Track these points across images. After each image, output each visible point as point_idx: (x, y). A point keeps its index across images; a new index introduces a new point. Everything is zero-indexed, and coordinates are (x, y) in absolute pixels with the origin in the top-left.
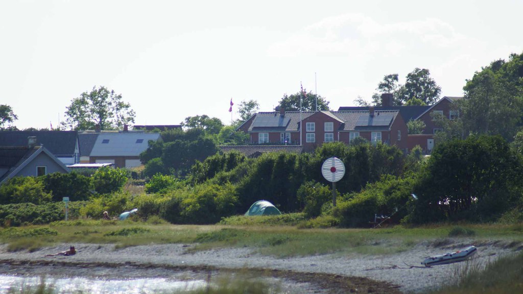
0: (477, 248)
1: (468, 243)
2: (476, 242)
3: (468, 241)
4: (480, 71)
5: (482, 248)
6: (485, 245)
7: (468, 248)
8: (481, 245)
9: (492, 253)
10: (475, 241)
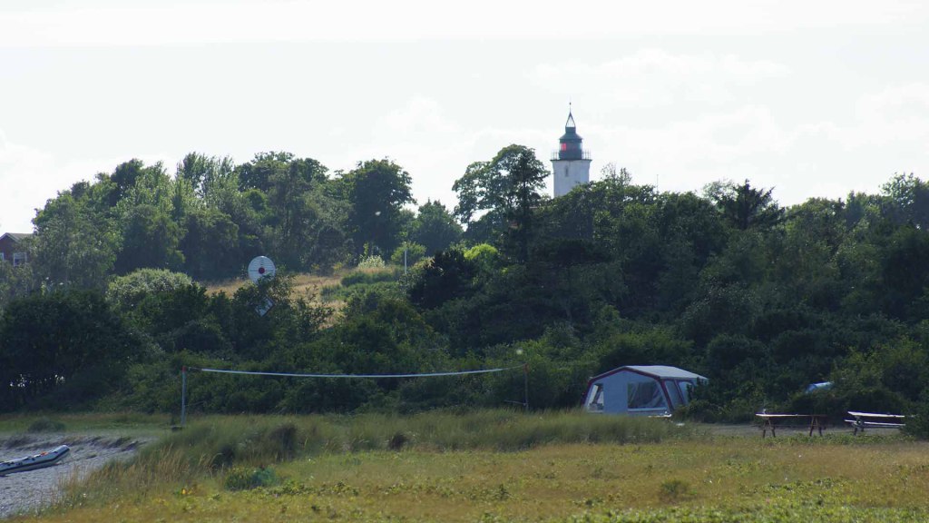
0: (70, 448)
1: (56, 441)
2: (67, 440)
3: (55, 438)
4: (55, 196)
5: (77, 447)
6: (79, 443)
7: (57, 449)
8: (74, 444)
9: (92, 454)
10: (66, 437)
